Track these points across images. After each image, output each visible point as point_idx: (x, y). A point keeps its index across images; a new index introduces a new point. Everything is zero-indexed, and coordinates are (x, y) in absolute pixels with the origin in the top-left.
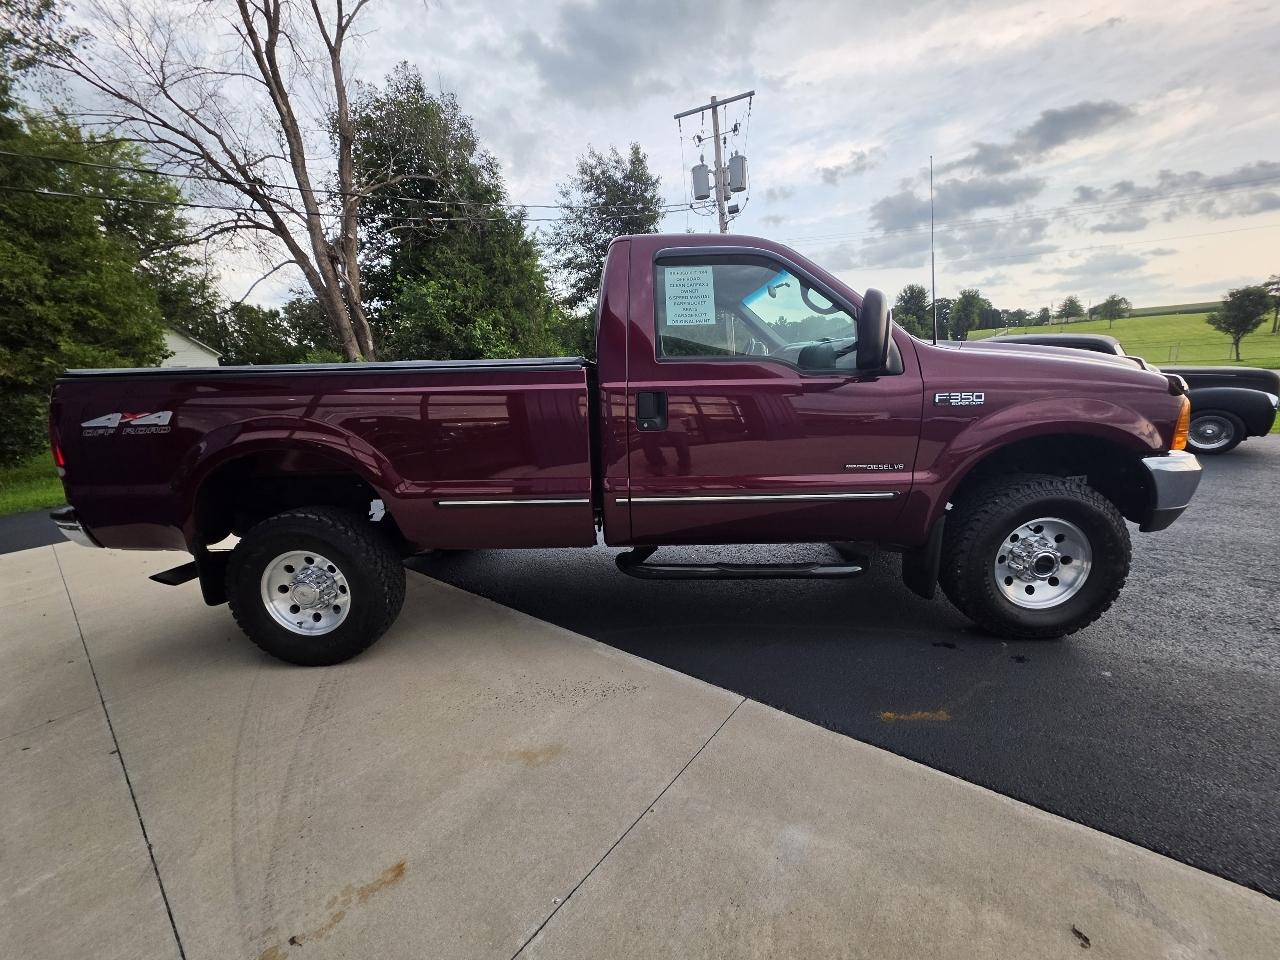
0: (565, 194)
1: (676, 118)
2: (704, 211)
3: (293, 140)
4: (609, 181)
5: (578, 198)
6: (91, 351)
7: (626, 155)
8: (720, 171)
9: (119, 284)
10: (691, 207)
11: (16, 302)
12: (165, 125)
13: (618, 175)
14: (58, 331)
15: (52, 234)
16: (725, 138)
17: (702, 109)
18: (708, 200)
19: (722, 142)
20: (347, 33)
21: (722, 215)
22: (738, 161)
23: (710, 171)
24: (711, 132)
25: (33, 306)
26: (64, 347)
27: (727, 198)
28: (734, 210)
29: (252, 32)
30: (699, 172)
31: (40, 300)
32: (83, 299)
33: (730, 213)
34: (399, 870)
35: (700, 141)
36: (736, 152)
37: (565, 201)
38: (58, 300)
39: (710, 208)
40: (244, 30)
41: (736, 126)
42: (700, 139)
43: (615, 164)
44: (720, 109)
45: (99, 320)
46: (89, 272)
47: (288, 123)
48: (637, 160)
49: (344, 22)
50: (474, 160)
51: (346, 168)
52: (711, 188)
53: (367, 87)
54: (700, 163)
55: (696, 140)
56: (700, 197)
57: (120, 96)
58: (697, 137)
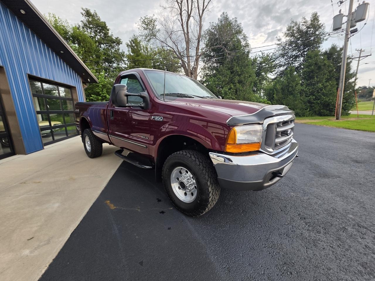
2: (336, 35)
4: (299, 31)
5: (285, 39)
7: (309, 19)
8: (351, 14)
12: (169, 46)
13: (304, 28)
18: (341, 29)
21: (347, 35)
22: (364, 6)
23: (344, 16)
28: (356, 31)
29: (182, 19)
30: (338, 18)
33: (351, 33)
35: (341, 4)
36: (363, 2)
37: (279, 43)
39: (340, 33)
40: (180, 20)
43: (303, 24)
48: (315, 18)
49: (204, 8)
50: (240, 37)
51: (197, 49)
52: (344, 23)
53: (212, 24)
54: (339, 13)
55: (339, 3)
56: (335, 29)
57: (162, 42)
58: (340, 2)
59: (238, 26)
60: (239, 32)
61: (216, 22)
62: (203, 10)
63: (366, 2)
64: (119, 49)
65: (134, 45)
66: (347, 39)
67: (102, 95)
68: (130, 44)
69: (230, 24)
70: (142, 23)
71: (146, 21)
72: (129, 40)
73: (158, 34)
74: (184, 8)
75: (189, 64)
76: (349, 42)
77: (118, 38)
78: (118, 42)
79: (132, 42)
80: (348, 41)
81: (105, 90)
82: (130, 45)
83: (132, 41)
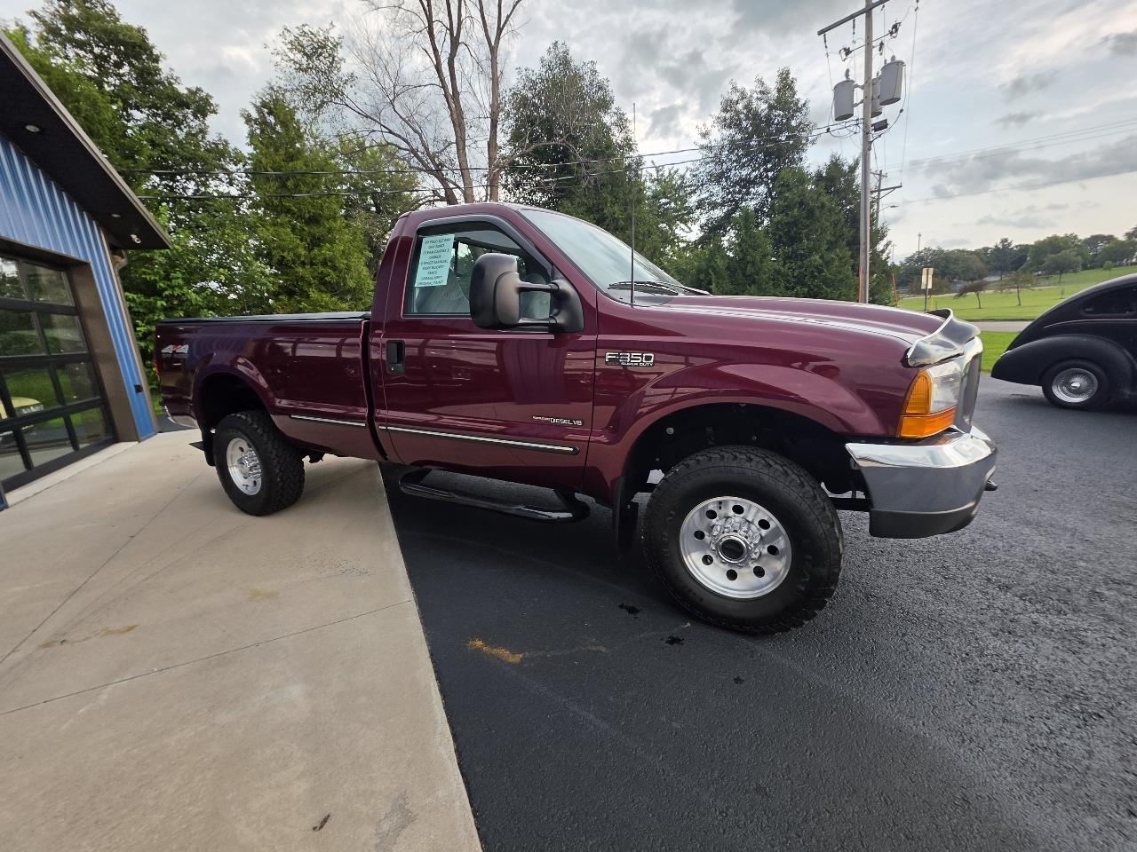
0: (705, 135)
1: (820, 33)
2: (845, 132)
3: (458, 129)
4: (753, 115)
5: (718, 135)
6: (326, 298)
7: (772, 85)
8: (869, 83)
9: (343, 251)
10: (828, 130)
11: (290, 267)
12: (390, 132)
13: (763, 107)
14: (310, 285)
15: (314, 220)
16: (882, 44)
17: (853, 17)
18: (852, 118)
19: (875, 51)
20: (504, 32)
21: (866, 134)
22: (894, 68)
23: (857, 86)
24: (862, 42)
25: (300, 270)
26: (312, 295)
27: (878, 113)
28: (883, 126)
29: (435, 50)
30: (843, 89)
31: (303, 264)
32: (324, 263)
33: (876, 130)
34: (131, 628)
35: (847, 54)
36: (893, 58)
37: (704, 142)
38: (312, 264)
39: (851, 128)
40: (431, 51)
41: (895, 27)
42: (848, 52)
43: (760, 96)
44: (876, 11)
45: (332, 276)
46: (327, 245)
47: (455, 116)
48: (786, 84)
49: (502, 23)
50: (607, 119)
51: (492, 145)
52: (857, 105)
53: (524, 72)
54: (845, 79)
55: (843, 53)
56: (841, 117)
57: (367, 117)
58: (845, 49)
59: (600, 88)
60: (604, 104)
61: (537, 69)
62: (500, 30)
63: (897, 59)
64: (203, 131)
65: (271, 119)
66: (867, 145)
67: (167, 293)
68: (255, 115)
69: (577, 77)
70: (290, 46)
71: (305, 42)
72: (253, 101)
73: (348, 90)
74: (440, 14)
75: (468, 192)
76: (872, 152)
77: (199, 90)
78: (202, 107)
79: (266, 110)
80: (870, 149)
81: (180, 275)
82: (256, 120)
83: (264, 105)
